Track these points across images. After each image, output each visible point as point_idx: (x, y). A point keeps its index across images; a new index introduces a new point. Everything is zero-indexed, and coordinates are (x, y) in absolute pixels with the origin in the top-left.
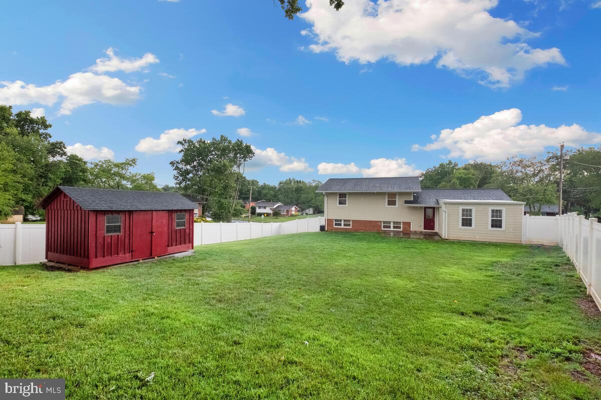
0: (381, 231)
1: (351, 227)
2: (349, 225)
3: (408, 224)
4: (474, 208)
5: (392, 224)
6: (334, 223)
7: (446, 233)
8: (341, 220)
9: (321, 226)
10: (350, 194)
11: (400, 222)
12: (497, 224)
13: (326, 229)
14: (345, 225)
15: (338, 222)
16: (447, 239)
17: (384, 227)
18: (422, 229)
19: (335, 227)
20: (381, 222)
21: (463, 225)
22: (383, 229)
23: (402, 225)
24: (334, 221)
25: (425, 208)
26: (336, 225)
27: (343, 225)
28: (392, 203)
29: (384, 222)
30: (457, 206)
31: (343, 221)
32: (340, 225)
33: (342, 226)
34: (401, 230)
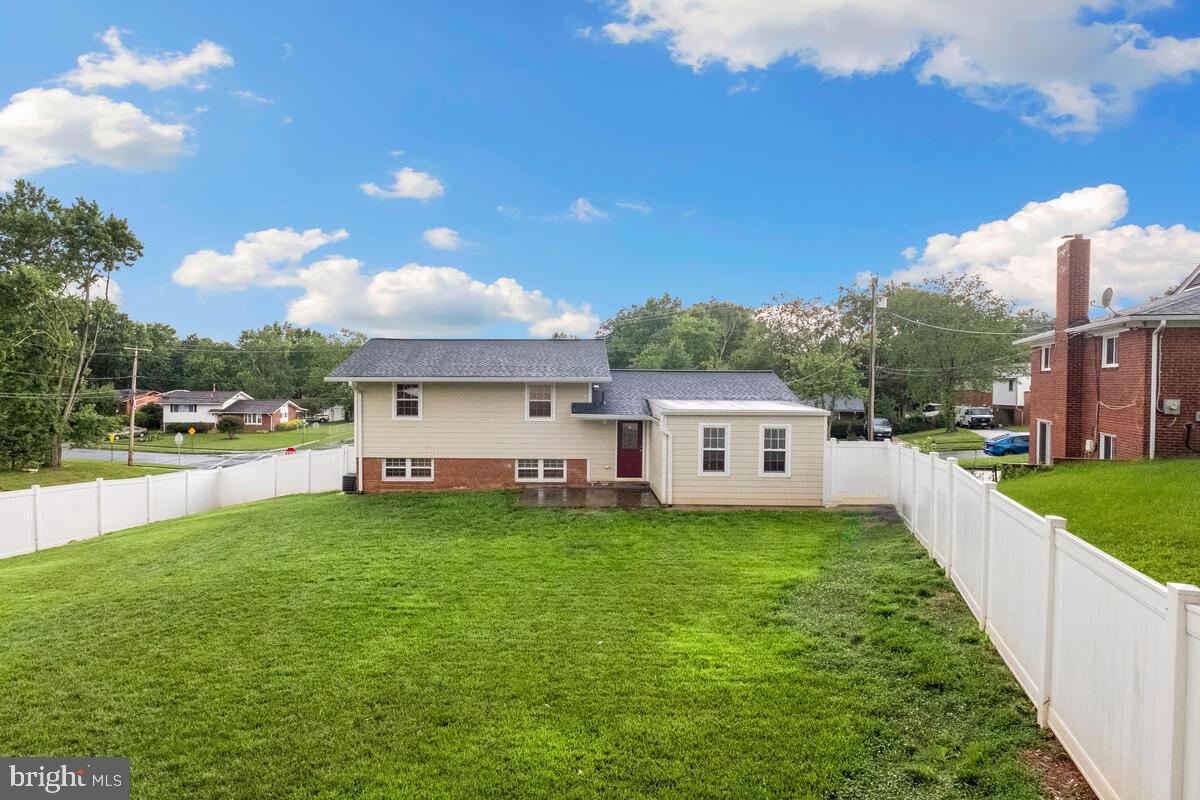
0: (512, 488)
1: (431, 479)
2: (427, 473)
3: (579, 465)
4: (729, 424)
5: (541, 465)
6: (384, 468)
7: (670, 489)
8: (403, 460)
9: (345, 477)
10: (427, 386)
11: (561, 461)
12: (775, 463)
13: (361, 489)
14: (415, 473)
15: (396, 466)
16: (670, 506)
17: (522, 474)
18: (612, 476)
19: (385, 479)
20: (512, 461)
21: (706, 468)
22: (518, 480)
23: (565, 469)
24: (384, 463)
25: (621, 423)
26: (390, 473)
27: (408, 472)
28: (540, 410)
29: (520, 461)
30: (692, 421)
31: (408, 463)
32: (402, 473)
33: (408, 477)
34: (564, 479)
